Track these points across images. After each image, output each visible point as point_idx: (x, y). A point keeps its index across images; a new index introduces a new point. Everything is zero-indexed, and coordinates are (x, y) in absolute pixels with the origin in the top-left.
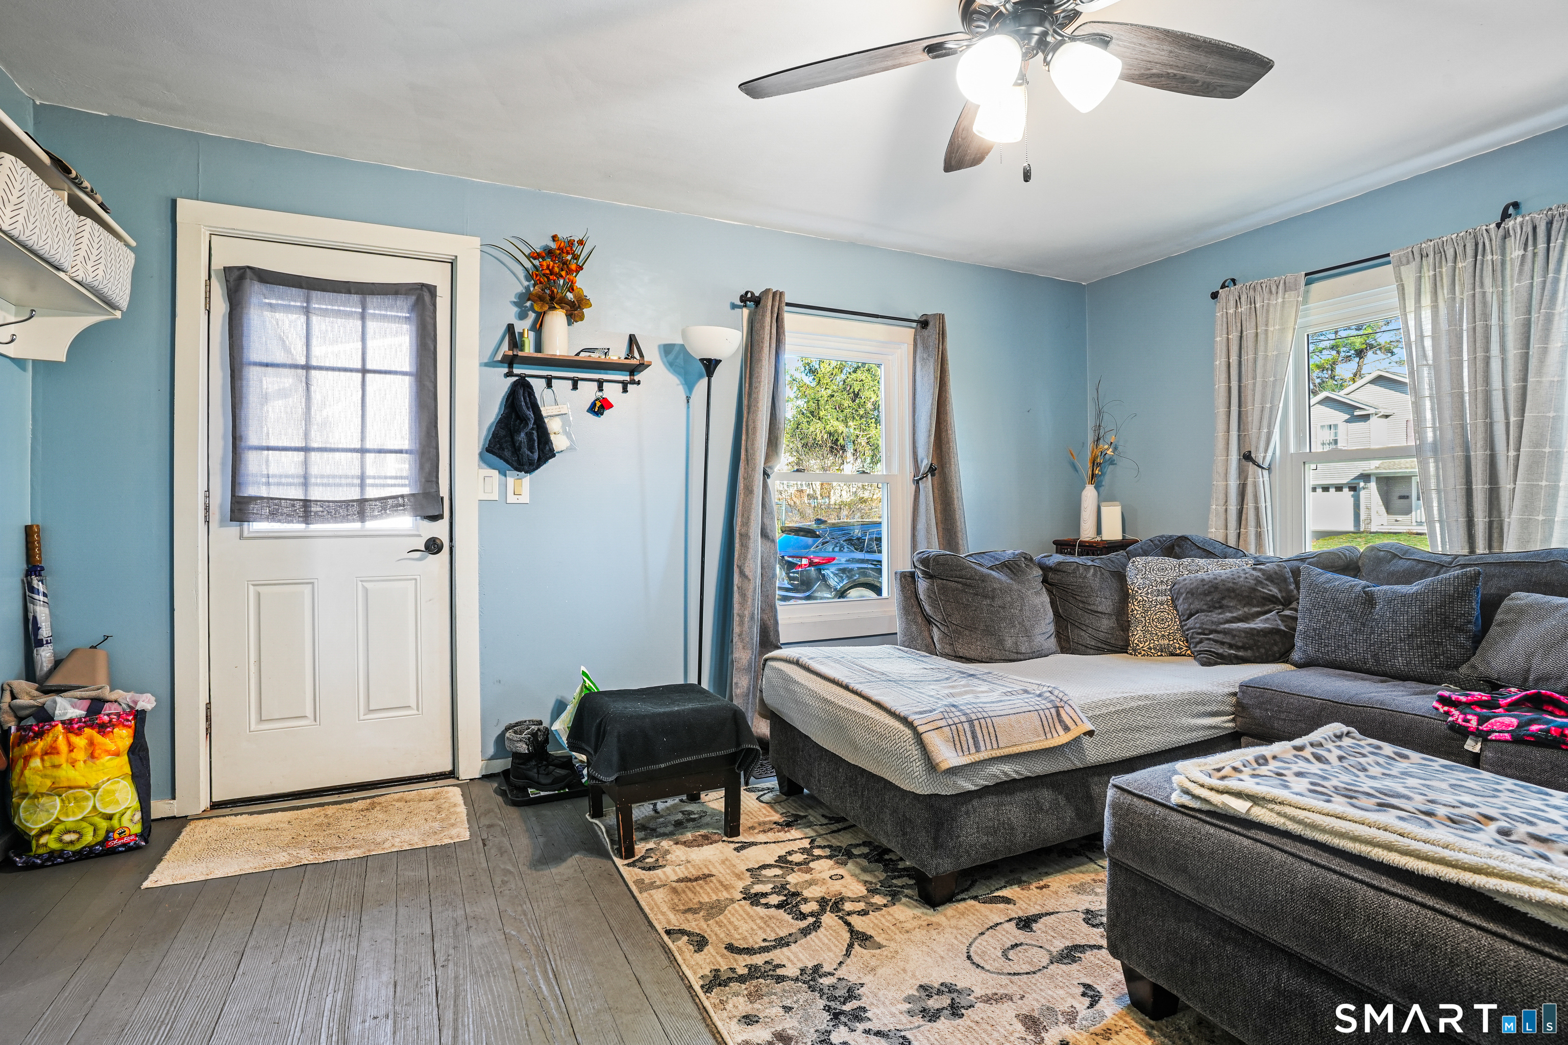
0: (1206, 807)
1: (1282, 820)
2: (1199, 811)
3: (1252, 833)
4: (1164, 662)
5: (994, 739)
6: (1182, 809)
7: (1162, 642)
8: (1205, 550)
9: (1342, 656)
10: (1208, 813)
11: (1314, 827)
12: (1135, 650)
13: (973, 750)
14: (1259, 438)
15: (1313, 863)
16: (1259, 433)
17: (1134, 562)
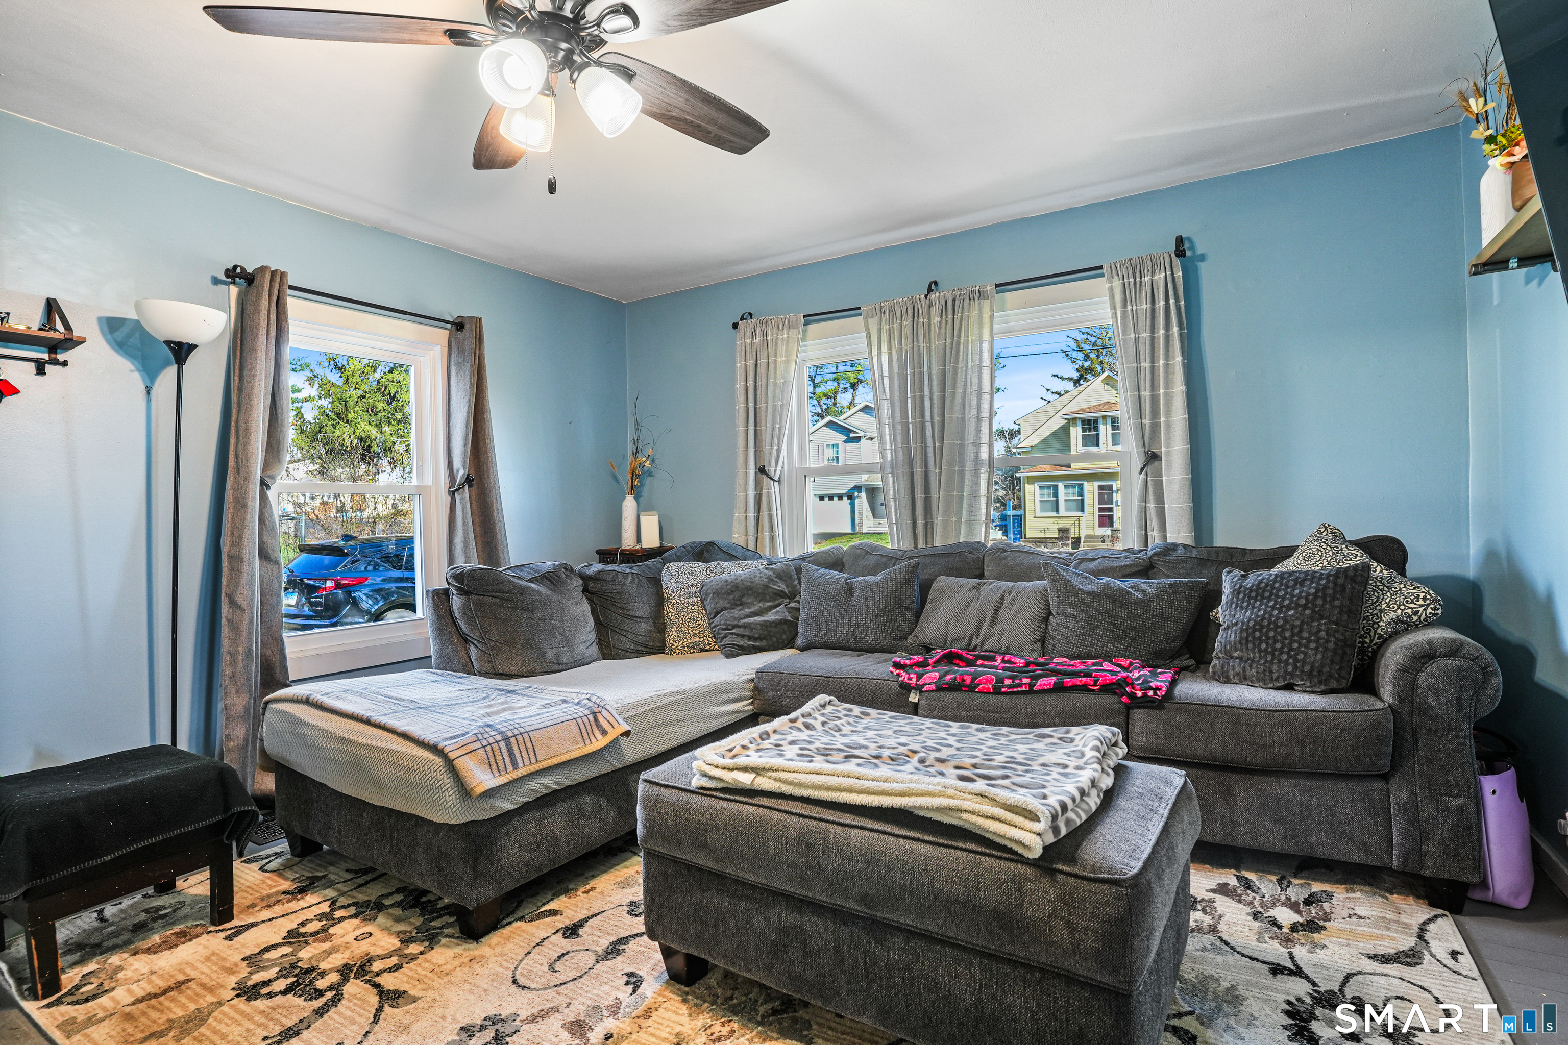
0: (720, 785)
1: (778, 784)
2: (715, 790)
3: (756, 801)
4: (695, 658)
5: (531, 753)
6: (702, 791)
7: (693, 640)
8: (729, 554)
9: (832, 639)
10: (724, 790)
11: (800, 785)
12: (670, 650)
13: (510, 768)
14: (771, 454)
15: (800, 815)
16: (771, 449)
17: (668, 567)
